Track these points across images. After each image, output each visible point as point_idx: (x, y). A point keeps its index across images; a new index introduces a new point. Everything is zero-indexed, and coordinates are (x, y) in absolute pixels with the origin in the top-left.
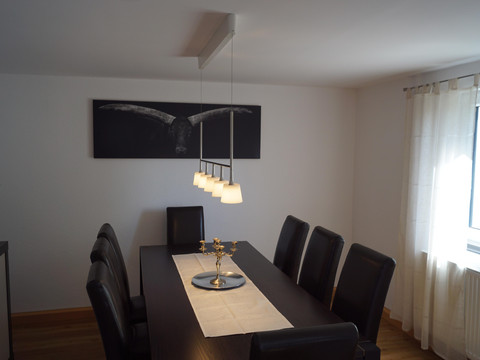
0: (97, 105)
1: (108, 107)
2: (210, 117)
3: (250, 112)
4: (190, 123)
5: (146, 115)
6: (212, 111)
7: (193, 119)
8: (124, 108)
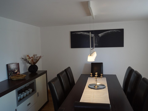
0: (72, 33)
1: (74, 33)
2: (105, 34)
3: (120, 31)
4: (99, 36)
5: (85, 35)
6: (106, 32)
7: (100, 35)
8: (79, 33)
